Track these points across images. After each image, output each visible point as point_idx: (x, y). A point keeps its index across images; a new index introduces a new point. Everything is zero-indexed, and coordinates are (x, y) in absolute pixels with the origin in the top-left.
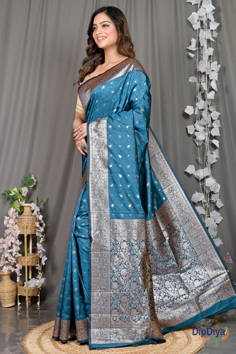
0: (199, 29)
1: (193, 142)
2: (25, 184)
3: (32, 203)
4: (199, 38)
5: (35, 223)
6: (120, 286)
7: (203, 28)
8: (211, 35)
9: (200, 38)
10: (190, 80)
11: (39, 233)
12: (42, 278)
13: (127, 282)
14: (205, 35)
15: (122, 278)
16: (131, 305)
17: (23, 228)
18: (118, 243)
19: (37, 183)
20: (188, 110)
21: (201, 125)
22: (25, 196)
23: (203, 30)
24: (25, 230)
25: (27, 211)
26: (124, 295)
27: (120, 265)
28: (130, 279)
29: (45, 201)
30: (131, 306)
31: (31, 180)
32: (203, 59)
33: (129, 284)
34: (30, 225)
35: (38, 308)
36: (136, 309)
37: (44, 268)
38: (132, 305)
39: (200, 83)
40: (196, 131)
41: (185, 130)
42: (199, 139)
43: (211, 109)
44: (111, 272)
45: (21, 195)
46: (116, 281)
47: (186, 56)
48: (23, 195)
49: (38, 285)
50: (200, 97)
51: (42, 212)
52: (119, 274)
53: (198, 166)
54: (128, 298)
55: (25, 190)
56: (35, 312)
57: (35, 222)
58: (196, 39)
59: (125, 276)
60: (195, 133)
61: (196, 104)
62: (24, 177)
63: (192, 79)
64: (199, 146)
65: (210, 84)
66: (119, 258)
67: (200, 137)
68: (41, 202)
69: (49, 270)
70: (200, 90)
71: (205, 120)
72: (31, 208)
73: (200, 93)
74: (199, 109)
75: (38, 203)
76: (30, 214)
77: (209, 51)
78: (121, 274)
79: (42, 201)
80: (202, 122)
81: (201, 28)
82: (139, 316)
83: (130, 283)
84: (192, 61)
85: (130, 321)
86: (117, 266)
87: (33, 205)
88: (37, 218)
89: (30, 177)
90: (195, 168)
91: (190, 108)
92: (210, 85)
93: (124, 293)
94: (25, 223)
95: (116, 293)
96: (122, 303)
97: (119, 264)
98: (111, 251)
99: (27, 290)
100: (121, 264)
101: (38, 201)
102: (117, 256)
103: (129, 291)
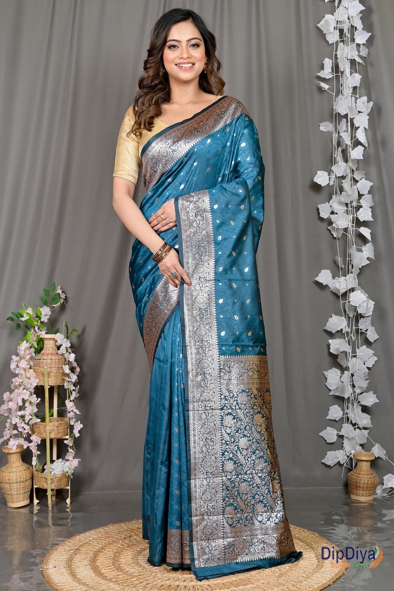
0: (337, 43)
1: (327, 231)
2: (46, 301)
3: (58, 334)
4: (336, 58)
5: (62, 368)
6: (238, 466)
7: (343, 41)
8: (357, 53)
9: (338, 57)
10: (322, 128)
11: (69, 383)
12: (74, 458)
13: (249, 459)
14: (346, 52)
15: (241, 453)
16: (255, 497)
17: (43, 374)
18: (233, 396)
19: (66, 299)
20: (319, 179)
21: (340, 203)
22: (46, 321)
23: (344, 44)
24: (46, 378)
25: (49, 346)
26: (244, 480)
27: (237, 432)
28: (254, 453)
29: (80, 330)
30: (255, 499)
31: (56, 295)
32: (343, 92)
33: (252, 462)
34: (54, 370)
35: (69, 508)
36: (263, 503)
37: (77, 442)
38: (257, 496)
39: (339, 133)
40: (332, 213)
41: (316, 212)
42: (337, 226)
43: (357, 177)
44: (222, 444)
45: (40, 319)
46: (231, 459)
47: (315, 88)
48: (42, 320)
49: (67, 470)
50: (340, 156)
51: (73, 348)
52: (235, 446)
53: (338, 271)
54: (250, 485)
55: (45, 312)
56: (63, 515)
57: (63, 366)
58: (332, 60)
59: (246, 449)
60: (332, 216)
61: (333, 168)
62: (44, 289)
63: (326, 127)
64: (338, 238)
65: (355, 134)
66: (236, 420)
67: (340, 223)
68: (72, 331)
69: (87, 446)
70: (339, 144)
71: (348, 195)
72: (57, 341)
73: (340, 149)
74: (337, 176)
75: (67, 333)
76: (54, 351)
77: (352, 80)
78: (238, 445)
79: (75, 330)
80: (343, 198)
81: (341, 41)
82: (268, 514)
83: (254, 460)
84: (326, 95)
85: (253, 523)
86: (232, 434)
87: (60, 337)
88: (65, 359)
89: (55, 289)
90: (331, 275)
91: (323, 174)
92: (355, 137)
93: (244, 477)
94: (46, 366)
95: (231, 479)
96: (241, 495)
97: (235, 430)
98: (222, 409)
99: (49, 478)
100: (238, 430)
101: (67, 330)
102: (232, 417)
103: (252, 474)
